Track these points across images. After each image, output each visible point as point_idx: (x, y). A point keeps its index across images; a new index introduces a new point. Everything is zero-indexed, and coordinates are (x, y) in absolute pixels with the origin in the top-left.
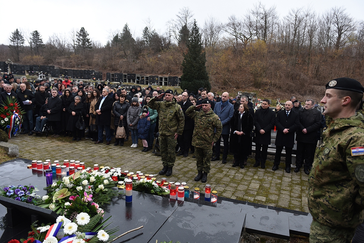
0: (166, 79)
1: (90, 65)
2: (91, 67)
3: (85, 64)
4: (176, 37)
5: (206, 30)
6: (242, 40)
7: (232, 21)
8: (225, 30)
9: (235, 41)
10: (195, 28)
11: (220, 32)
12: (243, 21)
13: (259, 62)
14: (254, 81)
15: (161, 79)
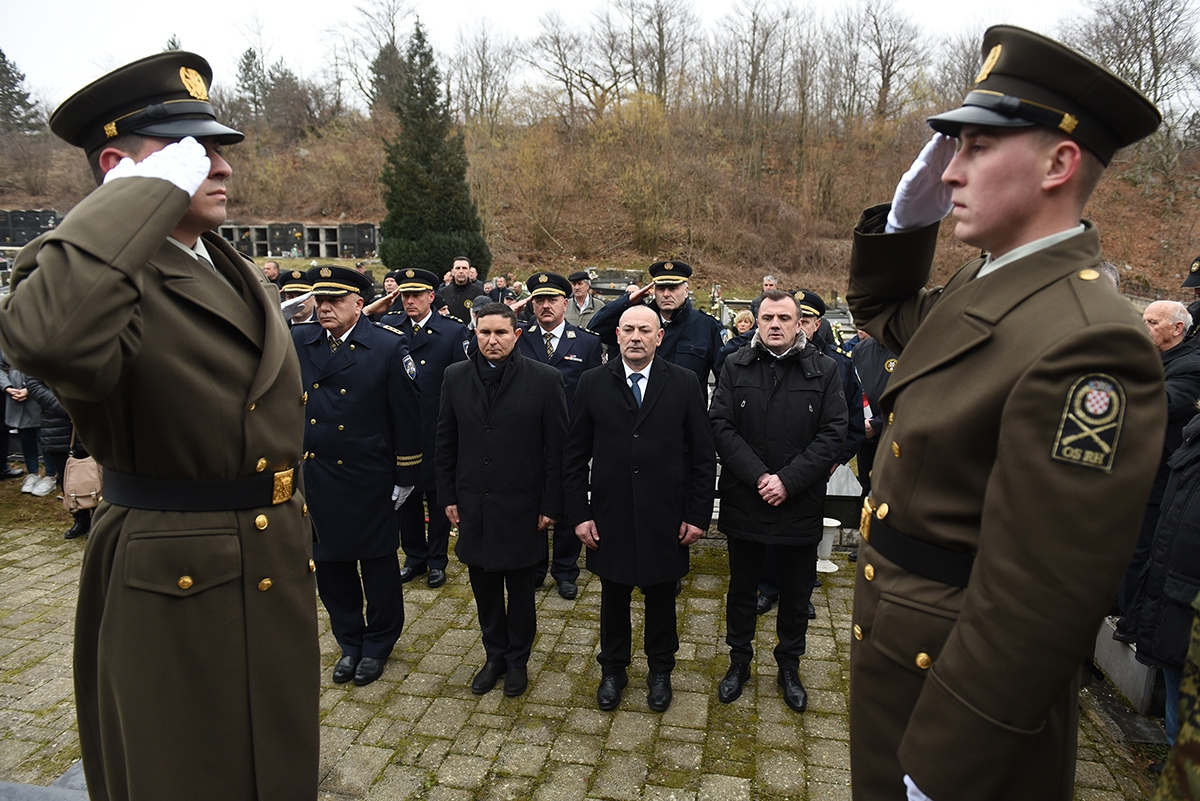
0: (331, 234)
1: (38, 193)
2: (42, 200)
3: (18, 188)
4: (360, 84)
5: (464, 60)
6: (589, 97)
7: (549, 32)
8: (530, 59)
9: (564, 99)
10: (421, 46)
11: (512, 68)
12: (588, 32)
13: (647, 166)
14: (636, 232)
15: (314, 233)
